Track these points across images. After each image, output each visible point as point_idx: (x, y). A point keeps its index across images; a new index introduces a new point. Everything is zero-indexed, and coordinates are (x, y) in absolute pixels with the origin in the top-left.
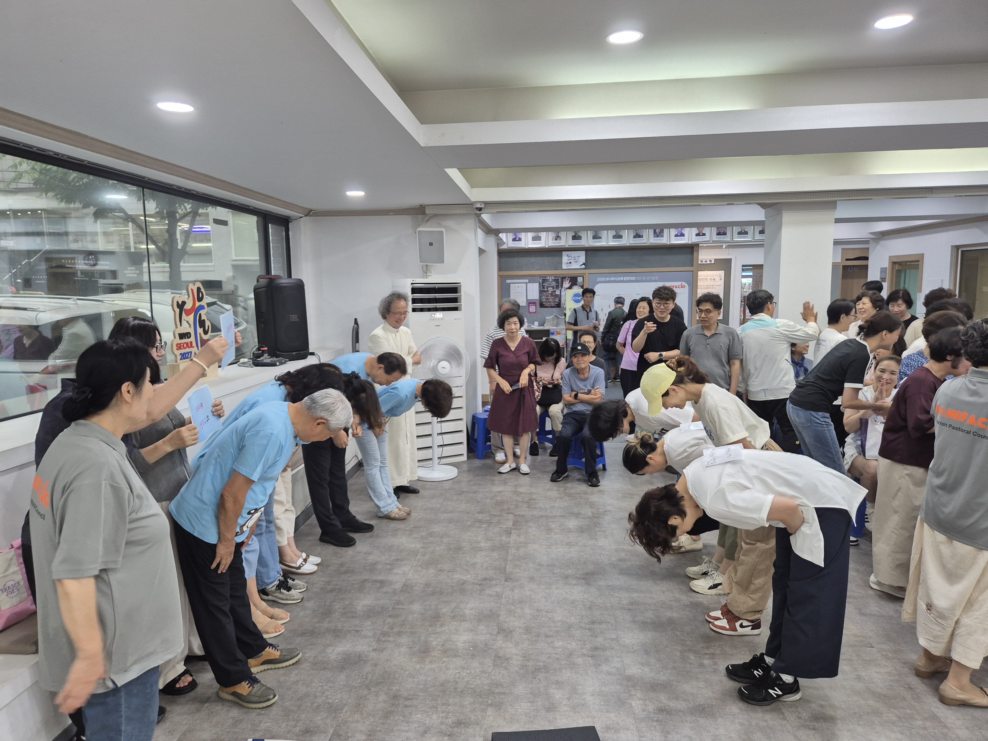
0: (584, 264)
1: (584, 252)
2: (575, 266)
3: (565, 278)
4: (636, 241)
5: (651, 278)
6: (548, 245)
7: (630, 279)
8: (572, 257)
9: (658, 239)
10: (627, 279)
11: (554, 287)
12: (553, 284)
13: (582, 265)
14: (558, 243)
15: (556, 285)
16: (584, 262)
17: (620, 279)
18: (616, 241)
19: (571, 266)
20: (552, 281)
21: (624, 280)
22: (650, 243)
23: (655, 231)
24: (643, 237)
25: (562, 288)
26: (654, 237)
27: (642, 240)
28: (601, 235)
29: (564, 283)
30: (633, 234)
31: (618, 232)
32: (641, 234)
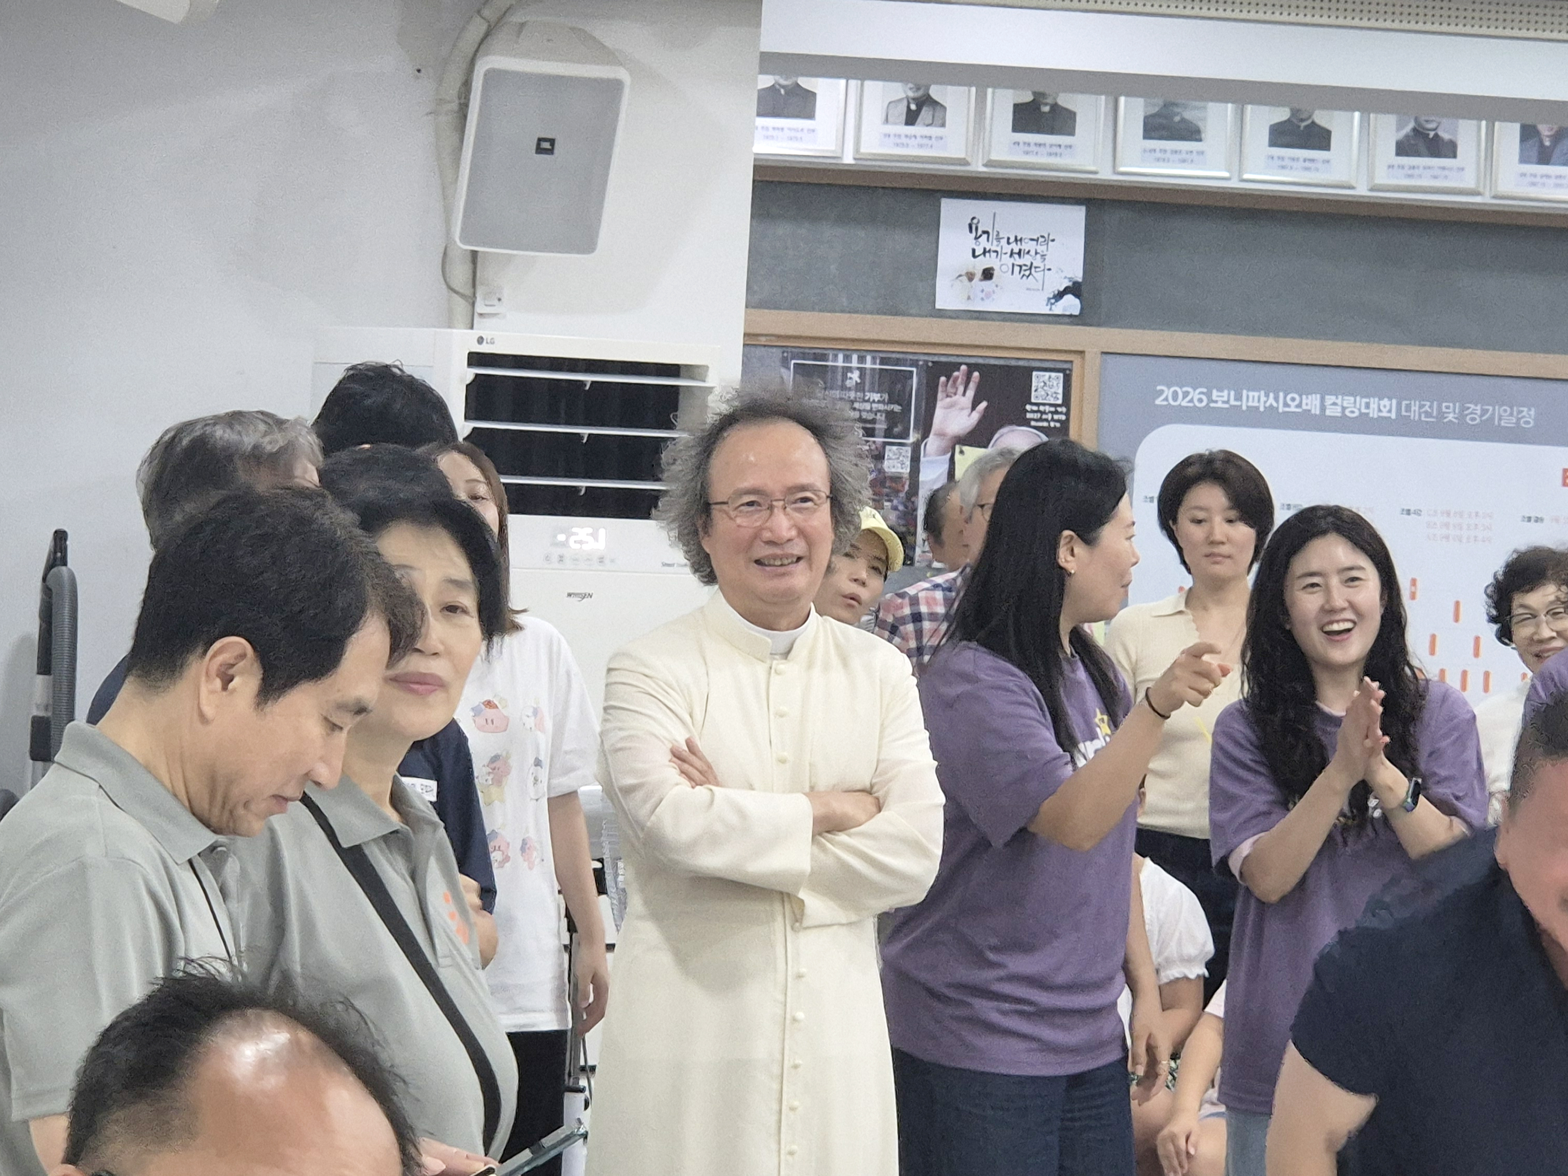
0: (1074, 289)
1: (1076, 216)
2: (1014, 296)
3: (948, 369)
4: (1416, 172)
5: (1493, 414)
6: (857, 149)
7: (1364, 410)
8: (999, 239)
9: (1548, 176)
10: (1344, 409)
11: (873, 421)
12: (867, 406)
13: (1060, 295)
14: (919, 140)
15: (890, 415)
16: (1079, 276)
17: (1299, 406)
18: (1287, 162)
19: (988, 296)
20: (860, 387)
21: (1328, 413)
22: (1495, 197)
23: (1528, 133)
24: (1455, 156)
25: (926, 434)
26: (1524, 159)
27: (1451, 169)
28: (1200, 124)
29: (939, 404)
30: (1398, 129)
31: (1303, 116)
32: (1445, 136)
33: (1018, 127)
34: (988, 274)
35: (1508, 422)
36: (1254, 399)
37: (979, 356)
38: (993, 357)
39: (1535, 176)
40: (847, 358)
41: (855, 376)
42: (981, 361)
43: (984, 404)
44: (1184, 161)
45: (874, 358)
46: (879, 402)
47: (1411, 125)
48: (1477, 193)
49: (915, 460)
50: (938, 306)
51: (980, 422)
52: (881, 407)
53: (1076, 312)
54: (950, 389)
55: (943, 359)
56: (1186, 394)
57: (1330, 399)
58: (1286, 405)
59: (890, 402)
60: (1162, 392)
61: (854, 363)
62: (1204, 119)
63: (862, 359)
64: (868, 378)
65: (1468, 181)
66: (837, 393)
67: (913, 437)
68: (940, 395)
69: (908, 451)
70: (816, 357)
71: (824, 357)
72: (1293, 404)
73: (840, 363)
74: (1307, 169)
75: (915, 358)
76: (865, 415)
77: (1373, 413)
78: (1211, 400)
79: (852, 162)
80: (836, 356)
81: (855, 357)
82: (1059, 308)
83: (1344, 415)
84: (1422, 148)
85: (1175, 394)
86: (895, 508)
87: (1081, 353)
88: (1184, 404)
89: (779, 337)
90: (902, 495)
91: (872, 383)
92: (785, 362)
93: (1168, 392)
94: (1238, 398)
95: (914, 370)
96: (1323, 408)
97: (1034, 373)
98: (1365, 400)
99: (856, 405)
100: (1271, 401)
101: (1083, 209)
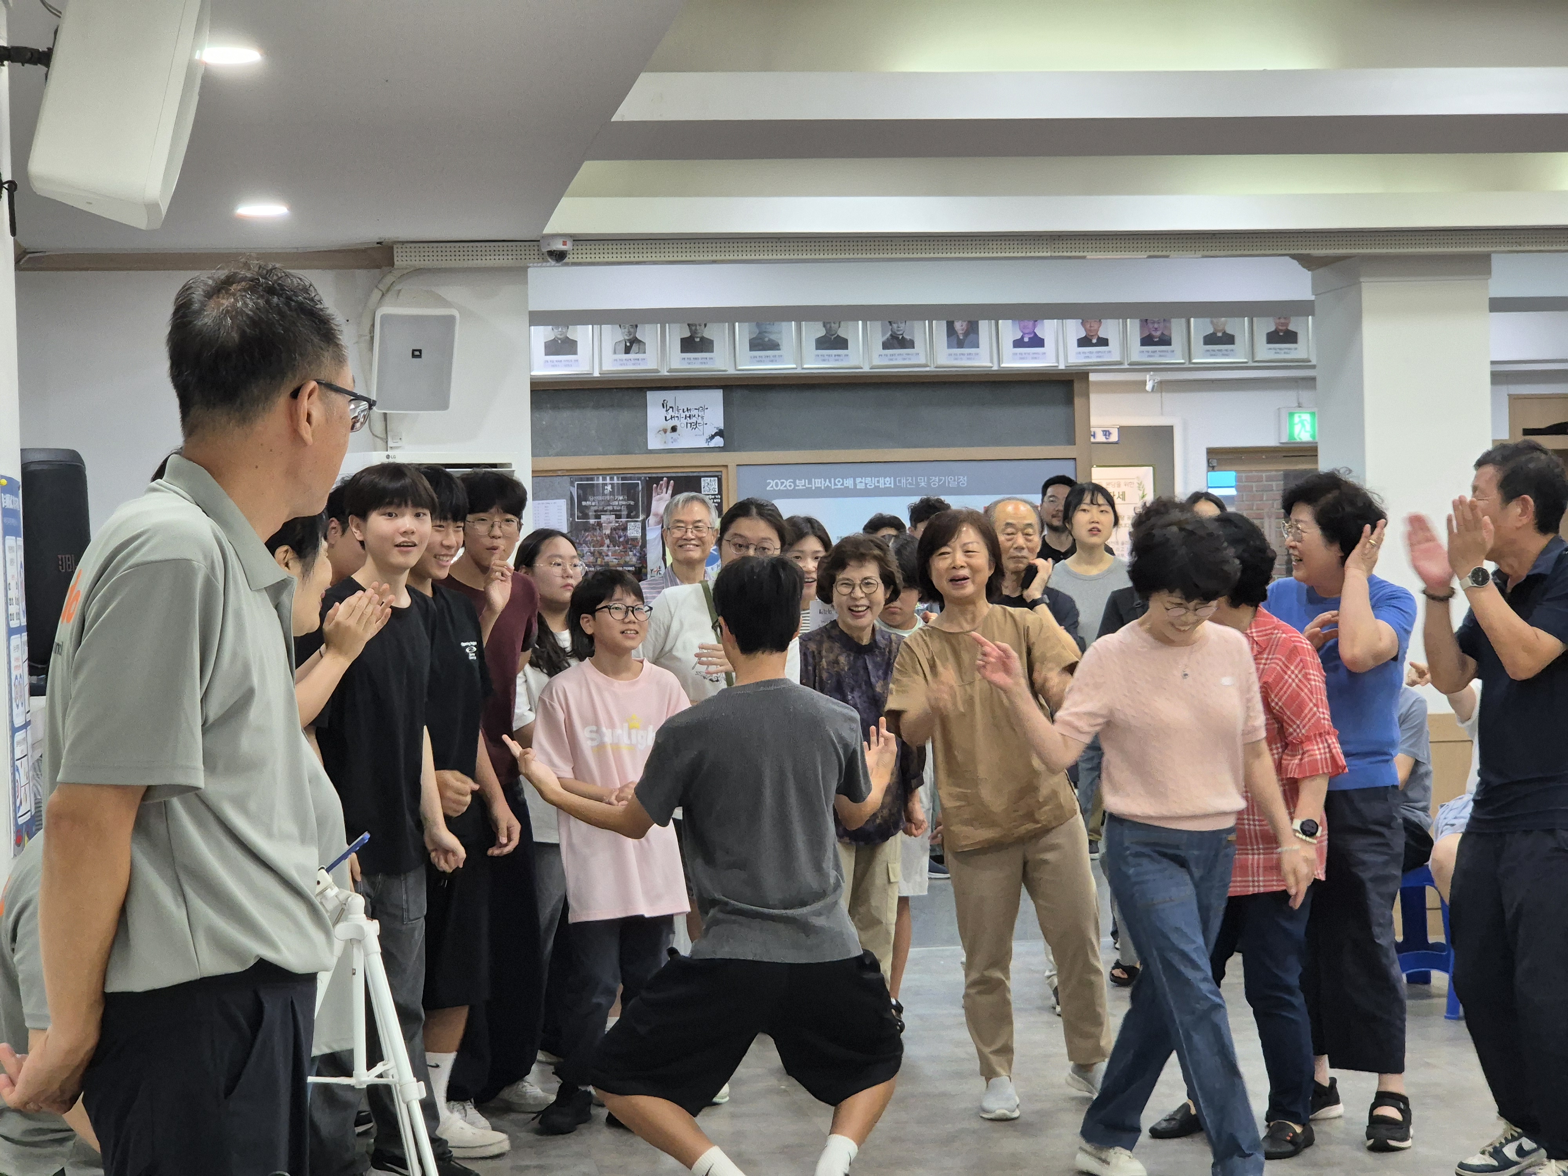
0: (720, 433)
1: (718, 395)
2: (688, 439)
3: (657, 480)
5: (945, 482)
6: (601, 369)
7: (876, 484)
8: (678, 410)
9: (963, 354)
10: (866, 484)
11: (620, 511)
12: (616, 503)
13: (712, 437)
14: (633, 362)
16: (722, 427)
17: (842, 484)
19: (675, 440)
20: (612, 493)
21: (858, 487)
22: (936, 367)
23: (951, 329)
24: (913, 347)
25: (648, 515)
26: (950, 346)
27: (911, 354)
29: (654, 499)
30: (883, 336)
31: (833, 330)
32: (908, 337)
33: (684, 350)
34: (674, 429)
35: (953, 484)
36: (818, 483)
37: (673, 472)
38: (680, 472)
40: (604, 479)
41: (609, 488)
42: (674, 475)
44: (772, 361)
45: (618, 479)
46: (622, 500)
47: (890, 333)
48: (926, 366)
49: (644, 529)
50: (650, 447)
52: (624, 503)
53: (722, 445)
54: (659, 490)
56: (782, 483)
57: (858, 480)
58: (835, 484)
59: (628, 500)
60: (770, 483)
61: (608, 481)
62: (780, 337)
63: (612, 479)
64: (616, 488)
65: (922, 361)
66: (600, 498)
67: (641, 518)
68: (654, 494)
69: (639, 524)
70: (588, 480)
71: (592, 479)
72: (839, 484)
73: (601, 481)
74: (837, 360)
75: (640, 476)
77: (882, 486)
78: (795, 485)
79: (598, 375)
80: (598, 478)
81: (608, 478)
82: (713, 444)
83: (866, 488)
84: (896, 344)
85: (777, 483)
86: (635, 555)
87: (726, 466)
88: (782, 488)
89: (567, 470)
90: (638, 547)
91: (618, 490)
92: (572, 484)
93: (773, 483)
95: (640, 482)
96: (855, 484)
97: (702, 479)
98: (878, 479)
99: (611, 503)
100: (827, 483)
101: (721, 391)
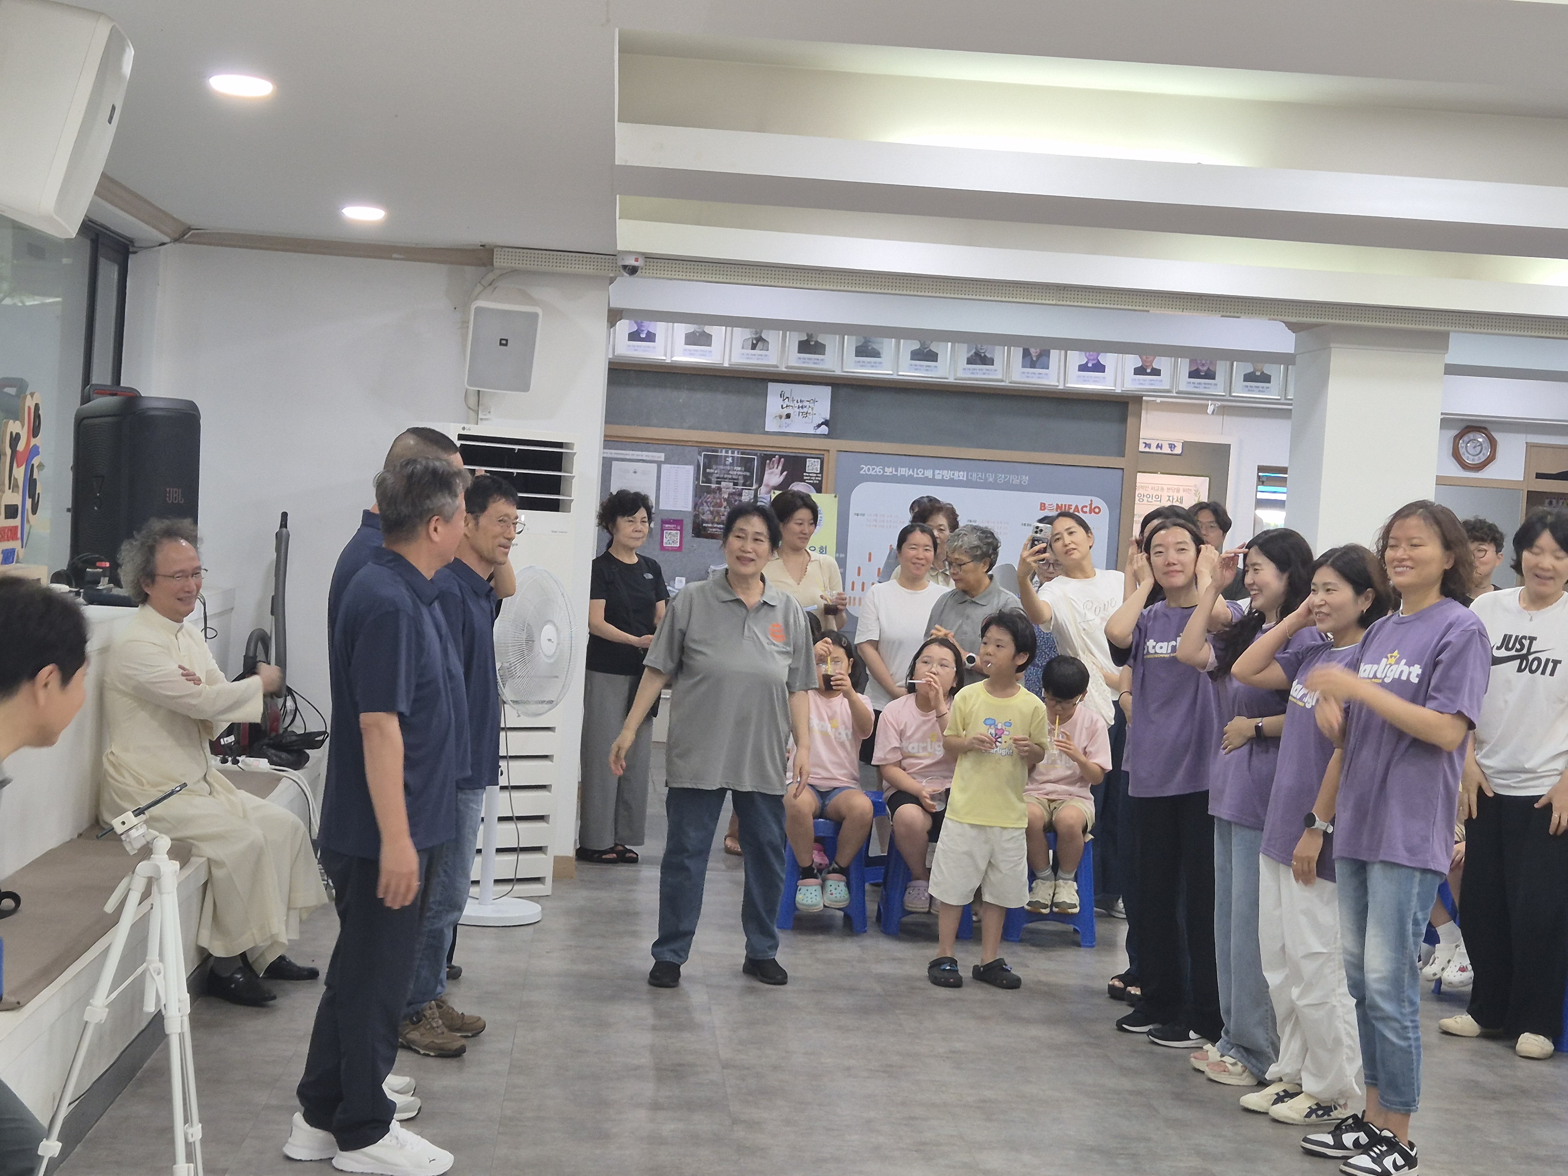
0: (826, 423)
1: (828, 390)
2: (799, 425)
3: (771, 457)
4: (975, 371)
5: (1009, 478)
6: (730, 360)
7: (952, 476)
8: (793, 401)
10: (943, 476)
11: (738, 479)
12: (735, 473)
13: (819, 426)
15: (745, 477)
16: (828, 418)
17: (923, 474)
18: (919, 367)
19: (788, 425)
20: (732, 464)
21: (936, 477)
22: (1011, 383)
23: (1026, 353)
24: (993, 364)
25: (760, 486)
26: (1023, 367)
27: (991, 370)
28: (881, 351)
29: (766, 472)
30: (968, 353)
31: (926, 346)
32: (988, 355)
33: (800, 351)
34: (788, 416)
35: (1016, 482)
36: (903, 471)
39: (1028, 373)
40: (727, 452)
41: (730, 460)
42: (784, 454)
43: (785, 473)
44: (873, 366)
45: (738, 453)
46: (741, 471)
47: (974, 351)
48: (1002, 381)
49: (756, 496)
50: (766, 430)
51: (784, 480)
52: (741, 473)
53: (826, 433)
54: (771, 466)
55: (768, 453)
56: (874, 469)
57: (937, 472)
58: (917, 474)
59: (745, 471)
60: (863, 468)
61: (730, 454)
62: (882, 348)
63: (733, 453)
64: (735, 461)
65: (1000, 377)
66: (722, 467)
68: (767, 469)
70: (713, 451)
71: (717, 451)
72: (920, 474)
73: (723, 454)
74: (927, 370)
75: (756, 452)
76: (734, 477)
77: (956, 478)
78: (884, 472)
79: (728, 366)
80: (721, 452)
81: (730, 452)
82: (819, 431)
83: (943, 479)
84: (979, 361)
85: (869, 469)
87: (828, 451)
88: (873, 473)
89: (697, 442)
91: (737, 463)
92: (700, 453)
93: (866, 468)
94: (897, 471)
95: (756, 457)
96: (934, 475)
97: (808, 459)
98: (952, 472)
99: (730, 472)
100: (911, 472)
101: (830, 387)
